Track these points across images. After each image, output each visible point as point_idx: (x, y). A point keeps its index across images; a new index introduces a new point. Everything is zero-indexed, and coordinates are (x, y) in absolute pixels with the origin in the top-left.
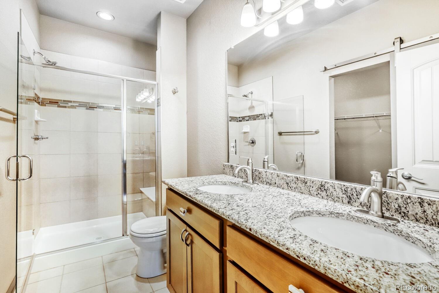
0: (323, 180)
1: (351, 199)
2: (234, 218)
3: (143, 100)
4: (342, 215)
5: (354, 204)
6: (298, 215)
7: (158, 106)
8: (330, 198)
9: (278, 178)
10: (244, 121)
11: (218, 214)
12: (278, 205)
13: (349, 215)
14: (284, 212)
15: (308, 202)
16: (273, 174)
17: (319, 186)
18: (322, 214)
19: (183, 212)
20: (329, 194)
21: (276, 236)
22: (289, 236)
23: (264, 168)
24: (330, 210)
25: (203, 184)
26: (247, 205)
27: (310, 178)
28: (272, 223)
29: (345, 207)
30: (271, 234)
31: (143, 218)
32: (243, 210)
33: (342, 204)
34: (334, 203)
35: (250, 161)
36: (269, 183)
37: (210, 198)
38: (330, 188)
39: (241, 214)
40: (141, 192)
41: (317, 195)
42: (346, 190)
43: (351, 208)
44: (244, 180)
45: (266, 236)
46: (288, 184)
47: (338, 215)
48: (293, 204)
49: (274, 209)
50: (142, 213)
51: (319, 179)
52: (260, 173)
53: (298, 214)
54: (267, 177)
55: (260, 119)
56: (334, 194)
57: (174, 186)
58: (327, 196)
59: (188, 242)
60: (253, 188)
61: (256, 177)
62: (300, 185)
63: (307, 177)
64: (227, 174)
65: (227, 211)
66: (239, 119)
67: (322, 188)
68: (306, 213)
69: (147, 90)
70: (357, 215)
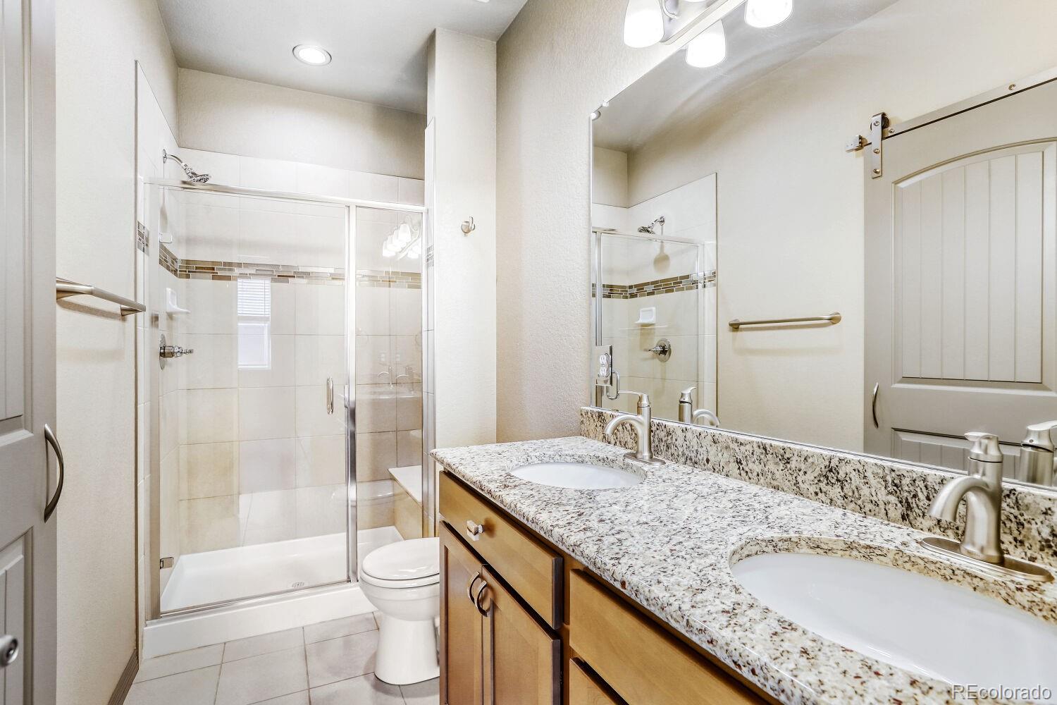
0: (833, 453)
1: (911, 509)
2: (587, 552)
3: (400, 252)
4: (880, 553)
5: (918, 523)
6: (757, 548)
7: (428, 266)
8: (853, 505)
9: (715, 448)
10: (641, 296)
11: (551, 539)
12: (705, 520)
13: (901, 554)
14: (720, 540)
15: (788, 513)
16: (703, 435)
17: (823, 469)
18: (826, 547)
19: (473, 531)
20: (851, 494)
21: (684, 607)
22: (721, 607)
23: (681, 419)
24: (846, 536)
25: (528, 462)
26: (625, 517)
27: (798, 447)
28: (681, 570)
29: (894, 529)
30: (672, 600)
31: (395, 540)
32: (613, 531)
33: (886, 522)
34: (861, 519)
35: (645, 402)
36: (691, 459)
37: (536, 498)
38: (854, 475)
39: (606, 542)
40: (393, 479)
41: (816, 494)
42: (897, 481)
43: (908, 535)
44: (629, 451)
45: (660, 603)
46: (739, 462)
47: (870, 552)
48: (747, 519)
49: (694, 531)
50: (393, 528)
51: (822, 451)
52: (669, 434)
53: (758, 546)
54: (688, 443)
55: (682, 289)
56: (862, 494)
57: (454, 467)
58: (845, 497)
59: (486, 606)
60: (649, 473)
61: (660, 445)
62: (771, 466)
63: (789, 445)
64: (588, 436)
65: (572, 534)
66: (630, 291)
67: (830, 475)
68: (780, 544)
69: (408, 227)
70: (922, 555)
